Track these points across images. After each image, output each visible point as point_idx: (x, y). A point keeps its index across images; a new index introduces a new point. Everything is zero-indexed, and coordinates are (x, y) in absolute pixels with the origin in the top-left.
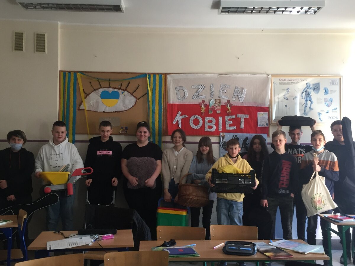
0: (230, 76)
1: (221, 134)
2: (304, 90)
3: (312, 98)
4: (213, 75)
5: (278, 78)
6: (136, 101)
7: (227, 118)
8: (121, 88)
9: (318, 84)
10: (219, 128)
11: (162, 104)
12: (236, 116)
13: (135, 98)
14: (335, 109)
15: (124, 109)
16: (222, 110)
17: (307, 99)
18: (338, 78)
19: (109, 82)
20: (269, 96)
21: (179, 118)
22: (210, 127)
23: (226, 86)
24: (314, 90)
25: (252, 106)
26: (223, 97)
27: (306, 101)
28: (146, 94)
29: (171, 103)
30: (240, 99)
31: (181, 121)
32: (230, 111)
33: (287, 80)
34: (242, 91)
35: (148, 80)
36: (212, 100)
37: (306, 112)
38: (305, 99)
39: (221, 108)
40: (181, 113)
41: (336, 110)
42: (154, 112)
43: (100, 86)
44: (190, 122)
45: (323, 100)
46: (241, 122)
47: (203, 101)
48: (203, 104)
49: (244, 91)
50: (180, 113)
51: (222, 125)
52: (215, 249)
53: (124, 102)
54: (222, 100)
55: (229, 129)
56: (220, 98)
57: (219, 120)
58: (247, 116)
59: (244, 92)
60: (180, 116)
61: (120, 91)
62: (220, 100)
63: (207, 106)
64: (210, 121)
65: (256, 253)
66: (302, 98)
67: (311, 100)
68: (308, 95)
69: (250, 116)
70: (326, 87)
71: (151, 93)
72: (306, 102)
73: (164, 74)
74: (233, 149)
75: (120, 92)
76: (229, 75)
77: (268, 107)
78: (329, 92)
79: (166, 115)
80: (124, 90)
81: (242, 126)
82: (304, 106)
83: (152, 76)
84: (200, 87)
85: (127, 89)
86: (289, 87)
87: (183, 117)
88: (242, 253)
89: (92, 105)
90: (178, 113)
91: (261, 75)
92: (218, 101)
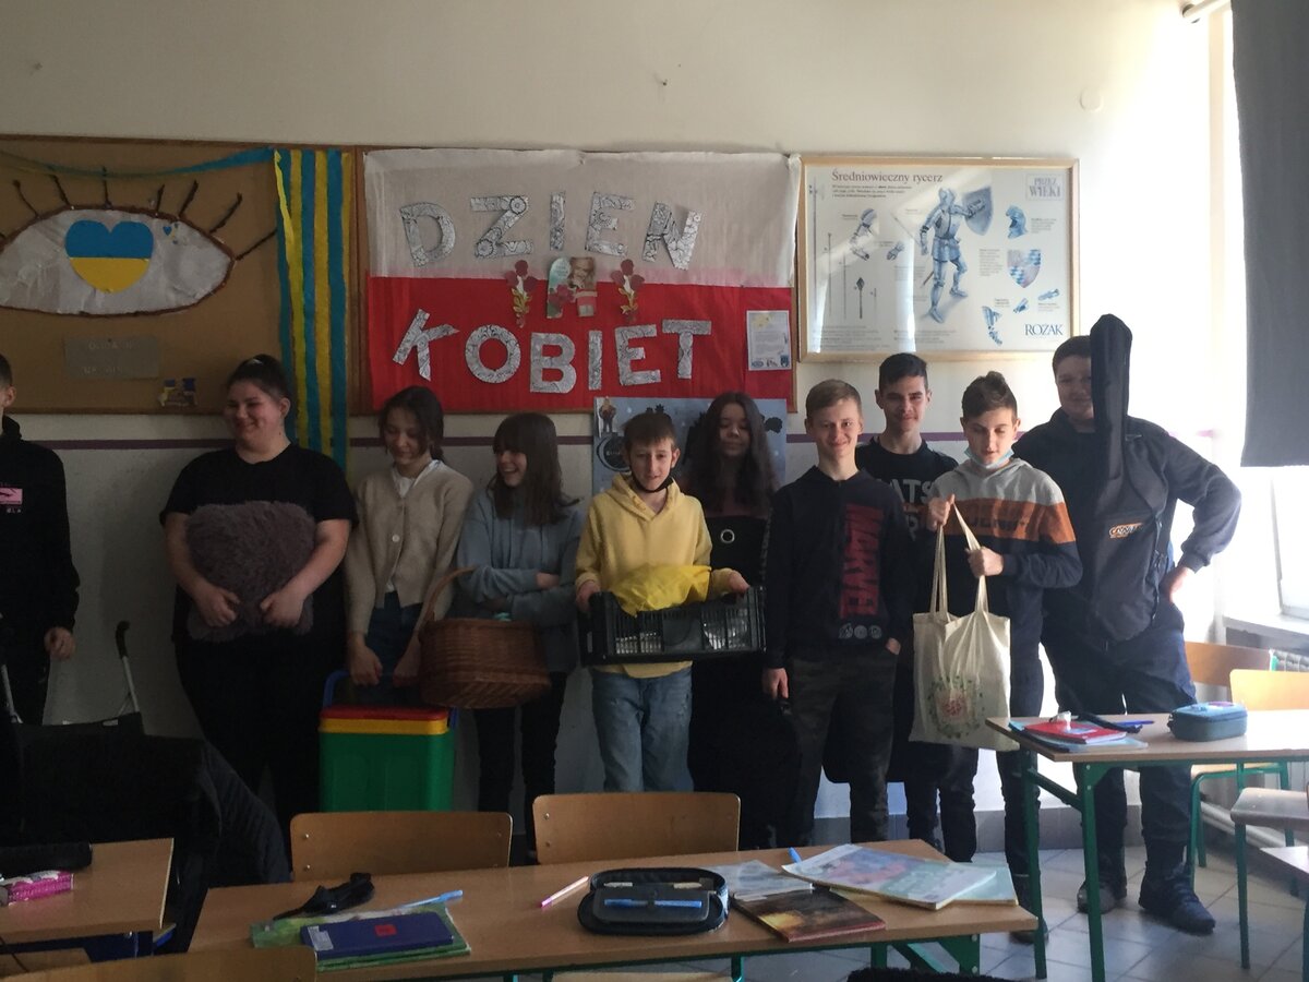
0: (630, 161)
1: (600, 402)
2: (929, 220)
3: (961, 250)
4: (558, 152)
5: (827, 170)
6: (230, 267)
7: (622, 336)
8: (161, 209)
9: (986, 193)
10: (590, 379)
11: (346, 280)
12: (659, 328)
13: (224, 255)
14: (1049, 295)
15: (173, 300)
16: (598, 302)
17: (940, 254)
18: (1063, 168)
19: (105, 183)
20: (791, 240)
21: (418, 337)
22: (555, 375)
23: (617, 202)
24: (970, 217)
25: (724, 285)
26: (606, 249)
27: (940, 261)
28: (272, 234)
29: (384, 273)
30: (674, 255)
31: (427, 351)
32: (634, 307)
33: (864, 178)
34: (683, 224)
35: (279, 173)
36: (559, 260)
37: (940, 305)
38: (933, 254)
39: (594, 294)
40: (427, 316)
41: (1054, 299)
42: (310, 314)
43: (63, 197)
44: (468, 355)
45: (1003, 260)
46: (680, 352)
47: (522, 267)
48: (519, 278)
49: (689, 222)
50: (423, 316)
51: (603, 365)
52: (544, 909)
53: (173, 269)
54: (598, 259)
55: (630, 382)
56: (590, 254)
57: (591, 347)
58: (705, 328)
59: (690, 226)
60: (423, 330)
61: (156, 220)
62: (591, 262)
63: (537, 287)
64: (552, 351)
65: (726, 916)
66: (924, 252)
67: (957, 259)
68: (946, 237)
69: (714, 326)
70: (1015, 205)
71: (295, 229)
72: (937, 268)
73: (348, 148)
74: (648, 457)
75: (155, 225)
76: (627, 155)
77: (788, 291)
78: (1028, 226)
79: (363, 325)
80: (171, 219)
81: (686, 369)
82: (931, 283)
83: (296, 158)
84: (505, 207)
85: (186, 212)
86: (872, 207)
87: (436, 333)
88: (664, 925)
89: (30, 285)
90: (413, 315)
91: (756, 157)
92: (583, 264)
